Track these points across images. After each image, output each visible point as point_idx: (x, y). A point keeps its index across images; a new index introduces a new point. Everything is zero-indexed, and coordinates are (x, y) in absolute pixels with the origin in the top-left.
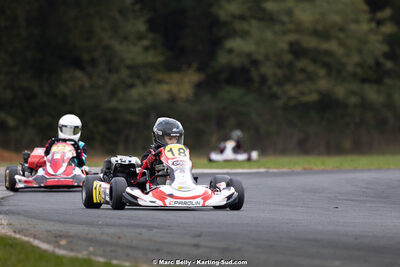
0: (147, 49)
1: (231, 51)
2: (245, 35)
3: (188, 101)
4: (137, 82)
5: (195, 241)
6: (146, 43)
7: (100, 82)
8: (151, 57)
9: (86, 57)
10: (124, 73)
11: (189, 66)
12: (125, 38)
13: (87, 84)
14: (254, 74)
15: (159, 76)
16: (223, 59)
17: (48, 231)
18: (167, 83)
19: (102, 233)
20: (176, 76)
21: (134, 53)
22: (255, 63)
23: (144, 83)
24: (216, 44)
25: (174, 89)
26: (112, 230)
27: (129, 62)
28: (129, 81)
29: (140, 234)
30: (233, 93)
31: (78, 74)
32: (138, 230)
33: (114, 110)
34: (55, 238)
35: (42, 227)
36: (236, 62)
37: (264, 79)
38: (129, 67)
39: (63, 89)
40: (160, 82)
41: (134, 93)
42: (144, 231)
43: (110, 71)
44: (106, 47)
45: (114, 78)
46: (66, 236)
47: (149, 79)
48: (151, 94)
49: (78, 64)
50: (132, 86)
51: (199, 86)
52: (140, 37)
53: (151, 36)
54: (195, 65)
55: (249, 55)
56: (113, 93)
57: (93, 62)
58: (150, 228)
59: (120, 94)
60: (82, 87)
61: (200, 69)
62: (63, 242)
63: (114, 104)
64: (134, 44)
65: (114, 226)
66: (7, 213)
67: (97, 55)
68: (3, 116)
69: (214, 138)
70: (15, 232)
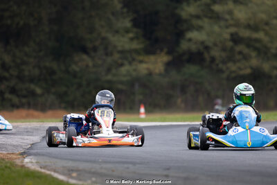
0: (132, 39)
1: (190, 40)
2: (200, 28)
3: (160, 74)
4: (126, 62)
5: (166, 173)
6: (131, 35)
7: (100, 62)
8: (135, 45)
9: (89, 45)
10: (116, 56)
11: (162, 50)
12: (117, 32)
13: (91, 64)
14: (206, 55)
15: (141, 58)
16: (184, 46)
17: (64, 167)
18: (146, 63)
19: (101, 168)
20: (152, 58)
21: (124, 42)
22: (207, 48)
23: (130, 63)
24: (180, 35)
25: (151, 66)
26: (108, 166)
27: (120, 48)
28: (120, 61)
29: (128, 168)
30: (192, 69)
31: (85, 57)
32: (126, 166)
33: (110, 82)
34: (69, 172)
35: (60, 164)
36: (194, 48)
37: (213, 59)
38: (121, 52)
39: (75, 68)
40: (141, 62)
41: (124, 70)
42: (130, 166)
43: (107, 54)
44: (104, 39)
45: (109, 60)
46: (77, 170)
47: (134, 60)
48: (135, 70)
49: (84, 50)
50: (122, 65)
51: (168, 64)
52: (127, 31)
53: (135, 30)
54: (165, 50)
55: (203, 43)
56: (109, 70)
57: (95, 49)
58: (134, 164)
59: (114, 71)
60: (87, 66)
61: (169, 53)
62: (74, 175)
63: (109, 77)
64: (123, 36)
65: (110, 162)
66: (36, 155)
67: (97, 43)
68: (32, 86)
69: (179, 101)
70: (41, 168)
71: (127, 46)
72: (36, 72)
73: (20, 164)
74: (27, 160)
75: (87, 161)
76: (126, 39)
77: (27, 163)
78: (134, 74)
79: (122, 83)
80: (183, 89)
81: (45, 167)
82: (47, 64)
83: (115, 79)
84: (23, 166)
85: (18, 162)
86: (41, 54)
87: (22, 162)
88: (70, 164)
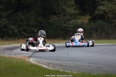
0: (75, 9)
1: (99, 10)
2: (103, 5)
3: (87, 24)
4: (72, 19)
5: (89, 65)
6: (74, 7)
7: (61, 19)
8: (76, 12)
9: (57, 12)
10: (68, 16)
11: (87, 14)
12: (68, 6)
13: (57, 19)
14: (106, 16)
15: (78, 17)
16: (97, 12)
17: (47, 62)
18: (81, 19)
20: (83, 17)
21: (71, 10)
22: (106, 13)
23: (74, 19)
24: (95, 8)
25: (83, 21)
26: (65, 62)
27: (70, 13)
28: (70, 18)
30: (100, 22)
31: (55, 16)
32: (73, 62)
33: (65, 27)
34: (49, 64)
35: (45, 61)
36: (101, 13)
37: (109, 18)
38: (70, 15)
39: (51, 21)
40: (79, 19)
41: (71, 22)
42: (74, 62)
43: (64, 16)
44: (63, 9)
45: (65, 18)
46: (52, 64)
48: (76, 22)
49: (55, 14)
50: (71, 20)
51: (90, 20)
53: (76, 5)
54: (88, 14)
55: (104, 11)
56: (65, 22)
57: (59, 13)
58: (76, 61)
59: (67, 22)
60: (56, 20)
61: (90, 15)
62: (51, 65)
63: (65, 25)
64: (71, 8)
65: (66, 60)
66: (35, 57)
67: (60, 11)
68: (33, 29)
69: (95, 35)
70: (37, 63)
71: (73, 12)
72: (35, 23)
73: (28, 61)
74: (31, 59)
75: (56, 60)
76: (72, 9)
77: (31, 61)
78: (76, 24)
79: (70, 27)
80: (96, 30)
81: (38, 62)
82: (39, 20)
83: (68, 26)
84: (29, 62)
85: (27, 60)
86: (37, 15)
87: (29, 60)
88: (49, 61)
